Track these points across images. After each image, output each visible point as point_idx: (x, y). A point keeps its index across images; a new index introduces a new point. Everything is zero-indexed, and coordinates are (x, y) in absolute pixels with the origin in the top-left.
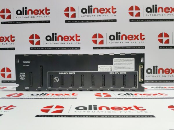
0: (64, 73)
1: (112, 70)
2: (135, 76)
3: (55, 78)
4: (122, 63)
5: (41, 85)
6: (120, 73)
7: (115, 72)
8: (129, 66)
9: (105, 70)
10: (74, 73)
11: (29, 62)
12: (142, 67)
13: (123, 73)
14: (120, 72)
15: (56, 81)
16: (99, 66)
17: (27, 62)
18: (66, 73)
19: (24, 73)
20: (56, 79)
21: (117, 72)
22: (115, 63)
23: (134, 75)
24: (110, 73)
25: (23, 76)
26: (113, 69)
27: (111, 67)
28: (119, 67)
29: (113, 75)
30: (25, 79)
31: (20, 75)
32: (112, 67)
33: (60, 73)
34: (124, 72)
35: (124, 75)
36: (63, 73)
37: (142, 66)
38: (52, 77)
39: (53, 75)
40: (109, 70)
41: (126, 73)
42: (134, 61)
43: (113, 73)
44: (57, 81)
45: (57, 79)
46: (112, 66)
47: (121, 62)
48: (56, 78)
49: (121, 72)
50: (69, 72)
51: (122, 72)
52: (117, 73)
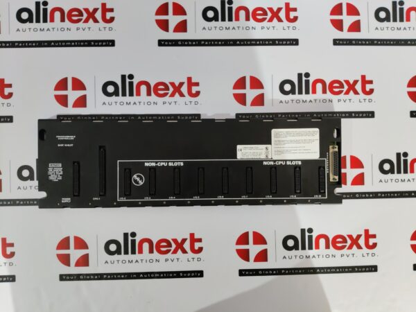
0: (156, 163)
1: (270, 157)
2: (322, 169)
3: (135, 176)
4: (291, 141)
5: (101, 194)
6: (288, 163)
7: (275, 161)
8: (307, 146)
9: (254, 157)
10: (182, 164)
11: (72, 138)
12: (337, 150)
13: (294, 163)
14: (286, 161)
15: (137, 183)
16: (239, 147)
17: (67, 138)
18: (162, 164)
19: (60, 165)
20: (138, 179)
21: (281, 161)
22: (277, 139)
23: (320, 168)
24: (265, 163)
25: (56, 172)
26: (270, 152)
27: (267, 148)
28: (286, 149)
29: (271, 167)
30: (60, 178)
31: (50, 169)
32: (270, 150)
33: (146, 164)
34: (295, 160)
35: (296, 167)
36: (154, 164)
37: (337, 147)
38: (128, 172)
39: (130, 169)
40: (263, 157)
41: (300, 163)
42: (317, 136)
43: (272, 163)
44: (141, 183)
45: (141, 179)
46: (269, 146)
47: (289, 138)
48: (138, 176)
49: (289, 160)
50: (168, 162)
51: (292, 161)
52: (280, 163)
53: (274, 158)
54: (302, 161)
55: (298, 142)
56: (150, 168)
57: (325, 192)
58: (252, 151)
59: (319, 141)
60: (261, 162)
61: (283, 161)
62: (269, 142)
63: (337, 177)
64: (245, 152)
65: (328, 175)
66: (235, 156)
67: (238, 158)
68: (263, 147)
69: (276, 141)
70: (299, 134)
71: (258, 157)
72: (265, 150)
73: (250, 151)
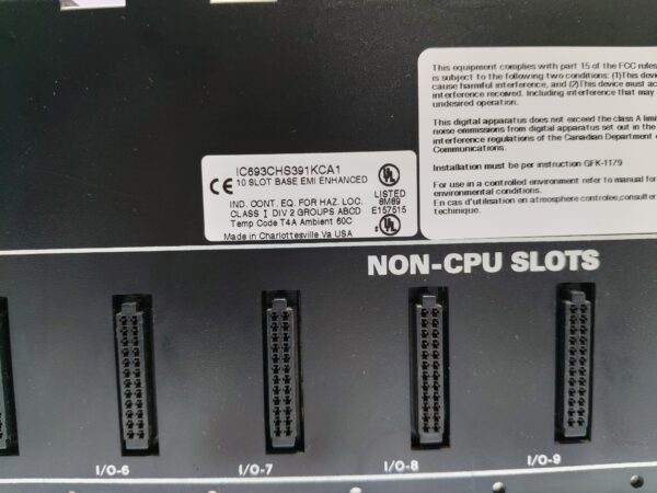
1: (407, 228)
4: (540, 127)
6: (522, 263)
7: (438, 252)
8: (636, 155)
9: (306, 230)
13: (555, 263)
14: (508, 249)
16: (214, 167)
21: (479, 248)
22: (451, 114)
24: (377, 266)
26: (409, 201)
27: (387, 173)
28: (506, 174)
29: (416, 290)
32: (406, 182)
34: (563, 246)
35: (565, 287)
40: (364, 227)
41: (591, 261)
43: (421, 265)
46: (401, 159)
47: (528, 107)
49: (528, 247)
51: (542, 248)
52: (470, 261)
53: (436, 234)
54: (599, 246)
55: (578, 130)
58: (296, 192)
60: (346, 260)
61: (491, 248)
62: (407, 139)
64: (256, 199)
66: (193, 226)
67: (210, 234)
68: (367, 162)
69: (442, 127)
70: (585, 83)
71: (334, 229)
72: (375, 185)
73: (286, 192)
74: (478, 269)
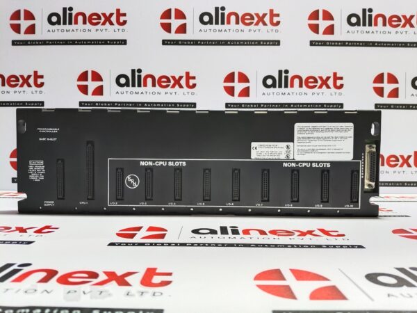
53: (297, 159)
54: (331, 162)
55: (326, 139)
56: (147, 168)
57: (358, 202)
58: (270, 150)
59: (352, 139)
60: (280, 163)
61: (308, 162)
62: (292, 141)
63: (373, 184)
64: (261, 151)
65: (363, 180)
67: (252, 157)
68: (284, 144)
69: (299, 138)
71: (277, 157)
72: (285, 149)
73: (267, 149)
74: (305, 166)
